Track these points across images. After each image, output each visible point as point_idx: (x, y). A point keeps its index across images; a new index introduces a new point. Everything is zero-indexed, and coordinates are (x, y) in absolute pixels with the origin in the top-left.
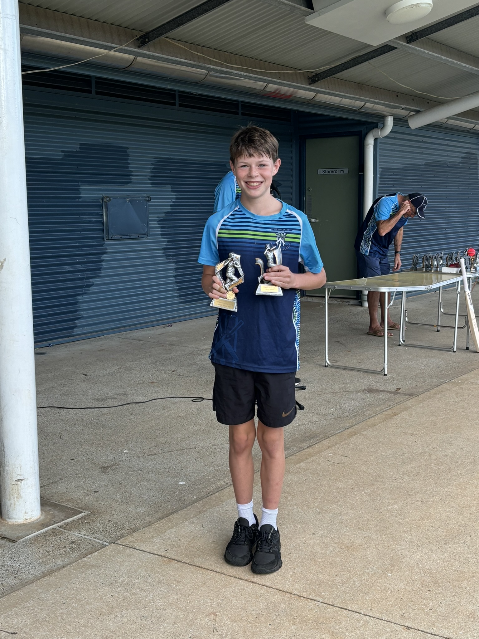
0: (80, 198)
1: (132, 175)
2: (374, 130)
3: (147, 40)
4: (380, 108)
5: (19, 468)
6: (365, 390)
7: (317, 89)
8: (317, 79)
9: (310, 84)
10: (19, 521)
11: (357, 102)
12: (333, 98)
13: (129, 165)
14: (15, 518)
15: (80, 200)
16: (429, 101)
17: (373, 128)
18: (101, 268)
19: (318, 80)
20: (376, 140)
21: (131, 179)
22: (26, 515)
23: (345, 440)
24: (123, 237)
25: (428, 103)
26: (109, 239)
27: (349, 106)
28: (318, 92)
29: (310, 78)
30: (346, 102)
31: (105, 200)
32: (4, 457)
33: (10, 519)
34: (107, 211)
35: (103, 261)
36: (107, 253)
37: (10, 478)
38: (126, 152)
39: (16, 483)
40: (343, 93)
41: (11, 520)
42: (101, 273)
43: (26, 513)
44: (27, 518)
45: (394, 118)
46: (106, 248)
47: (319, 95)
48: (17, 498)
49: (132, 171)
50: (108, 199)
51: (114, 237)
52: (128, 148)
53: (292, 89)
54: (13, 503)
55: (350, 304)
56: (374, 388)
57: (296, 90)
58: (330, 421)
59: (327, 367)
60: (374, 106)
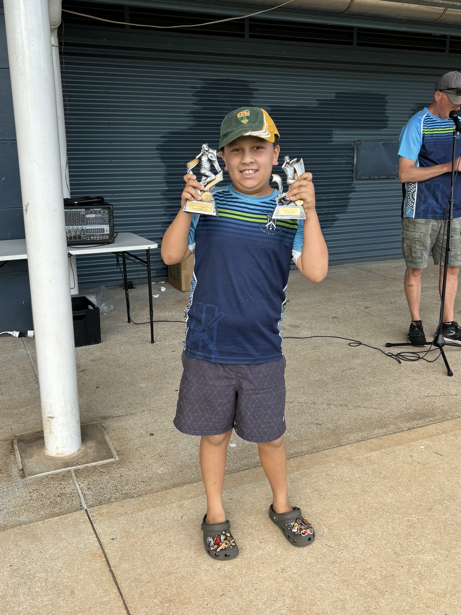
0: (332, 142)
1: (388, 121)
5: (49, 406)
10: (52, 454)
13: (385, 111)
15: (332, 144)
18: (347, 205)
21: (387, 124)
24: (372, 177)
26: (356, 179)
31: (357, 143)
33: (48, 449)
34: (357, 153)
35: (350, 198)
36: (355, 191)
37: (45, 414)
38: (384, 99)
39: (48, 419)
41: (50, 451)
42: (347, 209)
43: (57, 448)
44: (58, 452)
46: (355, 187)
49: (388, 117)
50: (359, 142)
51: (362, 178)
52: (386, 95)
54: (47, 437)
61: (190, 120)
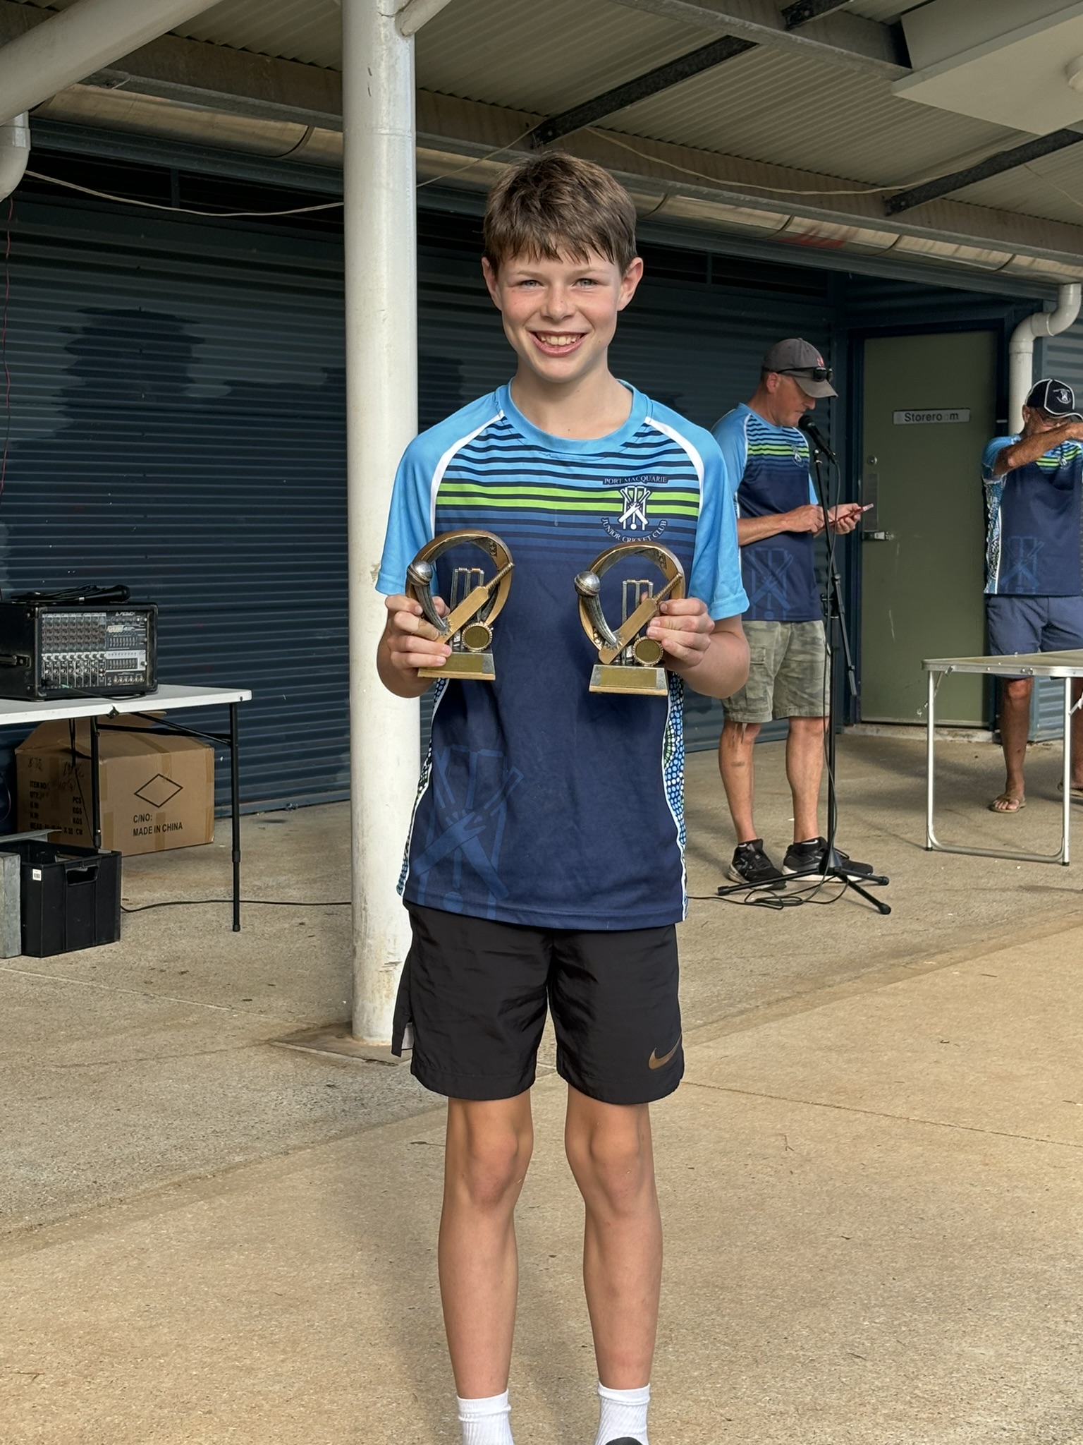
2: (1034, 317)
3: (550, 133)
4: (1048, 266)
5: (392, 941)
6: (1020, 887)
7: (904, 225)
9: (888, 215)
11: (995, 252)
12: (939, 243)
17: (1032, 313)
19: (908, 206)
20: (1038, 341)
23: (983, 954)
27: (975, 261)
28: (903, 233)
29: (887, 202)
30: (968, 253)
32: (366, 921)
39: (386, 969)
40: (963, 233)
47: (906, 239)
52: (459, 362)
53: (845, 228)
54: (379, 1007)
55: (974, 740)
56: (1040, 884)
57: (854, 229)
58: (950, 931)
59: (931, 849)
60: (1034, 261)
61: (59, 412)
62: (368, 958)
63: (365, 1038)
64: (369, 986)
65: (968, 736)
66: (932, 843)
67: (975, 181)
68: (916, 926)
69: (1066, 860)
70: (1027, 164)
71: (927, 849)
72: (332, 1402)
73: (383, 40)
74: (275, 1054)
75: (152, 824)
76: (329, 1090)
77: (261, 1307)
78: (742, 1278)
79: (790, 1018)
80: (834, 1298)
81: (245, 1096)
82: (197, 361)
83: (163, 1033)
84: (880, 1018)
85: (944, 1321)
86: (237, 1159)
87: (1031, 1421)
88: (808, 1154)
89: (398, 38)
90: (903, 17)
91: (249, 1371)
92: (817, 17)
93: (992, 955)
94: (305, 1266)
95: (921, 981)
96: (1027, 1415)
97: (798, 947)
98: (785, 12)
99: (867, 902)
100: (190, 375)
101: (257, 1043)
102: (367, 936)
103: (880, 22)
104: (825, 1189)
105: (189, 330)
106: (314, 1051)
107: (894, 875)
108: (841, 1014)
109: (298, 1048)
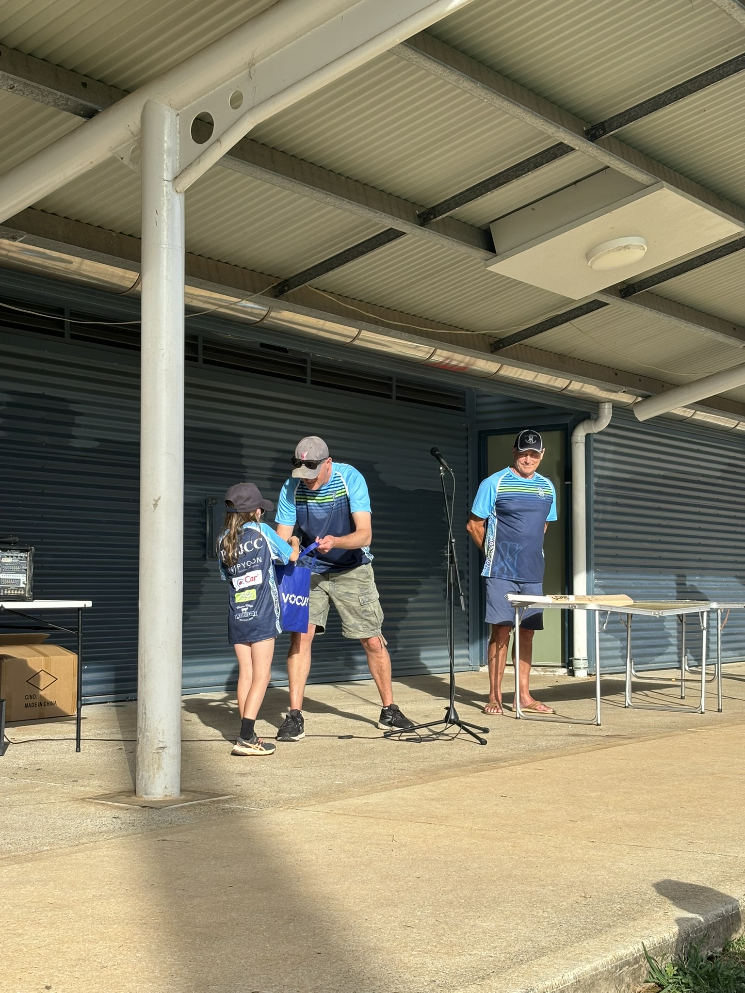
2: (585, 422)
3: (286, 288)
4: (592, 390)
5: (161, 733)
6: (569, 734)
7: (503, 359)
8: (501, 345)
9: (493, 352)
10: (158, 797)
11: (559, 379)
12: (525, 372)
14: (153, 794)
16: (664, 384)
17: (584, 420)
19: (502, 348)
20: (588, 436)
22: (166, 790)
23: (538, 761)
25: (663, 386)
26: (212, 558)
27: (548, 385)
28: (502, 363)
29: (491, 345)
30: (543, 379)
31: (210, 503)
32: (146, 721)
33: (147, 794)
34: (211, 519)
36: (209, 576)
37: (151, 746)
38: (239, 440)
39: (157, 751)
40: (539, 366)
41: (148, 796)
42: (199, 604)
43: (166, 788)
44: (167, 794)
45: (613, 407)
46: (208, 569)
47: (505, 368)
48: (158, 769)
53: (468, 359)
54: (153, 776)
55: (557, 674)
56: (582, 733)
57: (473, 359)
58: (521, 752)
59: (519, 718)
60: (583, 386)
62: (146, 744)
63: (145, 796)
64: (146, 763)
65: (553, 671)
66: (520, 714)
67: (541, 332)
68: (501, 750)
69: (599, 723)
70: (572, 322)
71: (516, 718)
72: (68, 948)
73: (165, 194)
74: (85, 804)
75: (37, 701)
76: (114, 820)
77: (38, 908)
78: (347, 895)
79: (412, 787)
80: (402, 902)
81: (60, 823)
82: (79, 426)
83: (18, 795)
84: (467, 787)
85: (468, 912)
86: (45, 848)
87: (509, 953)
88: (406, 843)
89: (175, 194)
90: (491, 225)
91: (19, 935)
92: (438, 219)
93: (543, 761)
94: (71, 891)
95: (496, 772)
96: (507, 951)
97: (426, 758)
98: (419, 216)
99: (475, 740)
100: (73, 434)
101: (75, 800)
102: (146, 730)
103: (478, 228)
104: (411, 857)
105: (74, 407)
106: (110, 803)
107: (492, 729)
108: (444, 785)
109: (101, 802)
